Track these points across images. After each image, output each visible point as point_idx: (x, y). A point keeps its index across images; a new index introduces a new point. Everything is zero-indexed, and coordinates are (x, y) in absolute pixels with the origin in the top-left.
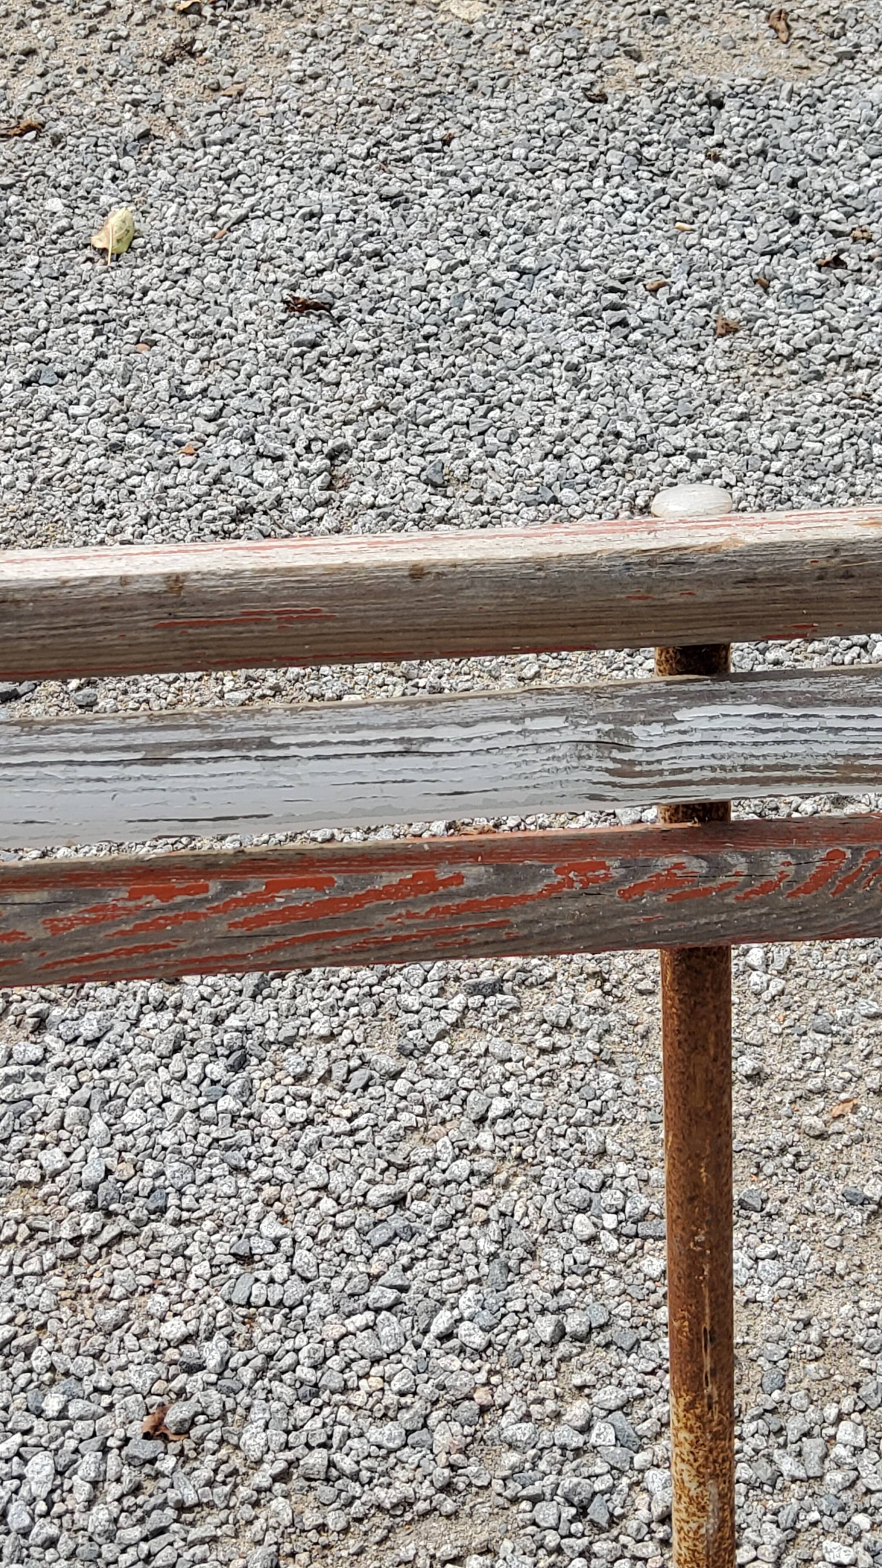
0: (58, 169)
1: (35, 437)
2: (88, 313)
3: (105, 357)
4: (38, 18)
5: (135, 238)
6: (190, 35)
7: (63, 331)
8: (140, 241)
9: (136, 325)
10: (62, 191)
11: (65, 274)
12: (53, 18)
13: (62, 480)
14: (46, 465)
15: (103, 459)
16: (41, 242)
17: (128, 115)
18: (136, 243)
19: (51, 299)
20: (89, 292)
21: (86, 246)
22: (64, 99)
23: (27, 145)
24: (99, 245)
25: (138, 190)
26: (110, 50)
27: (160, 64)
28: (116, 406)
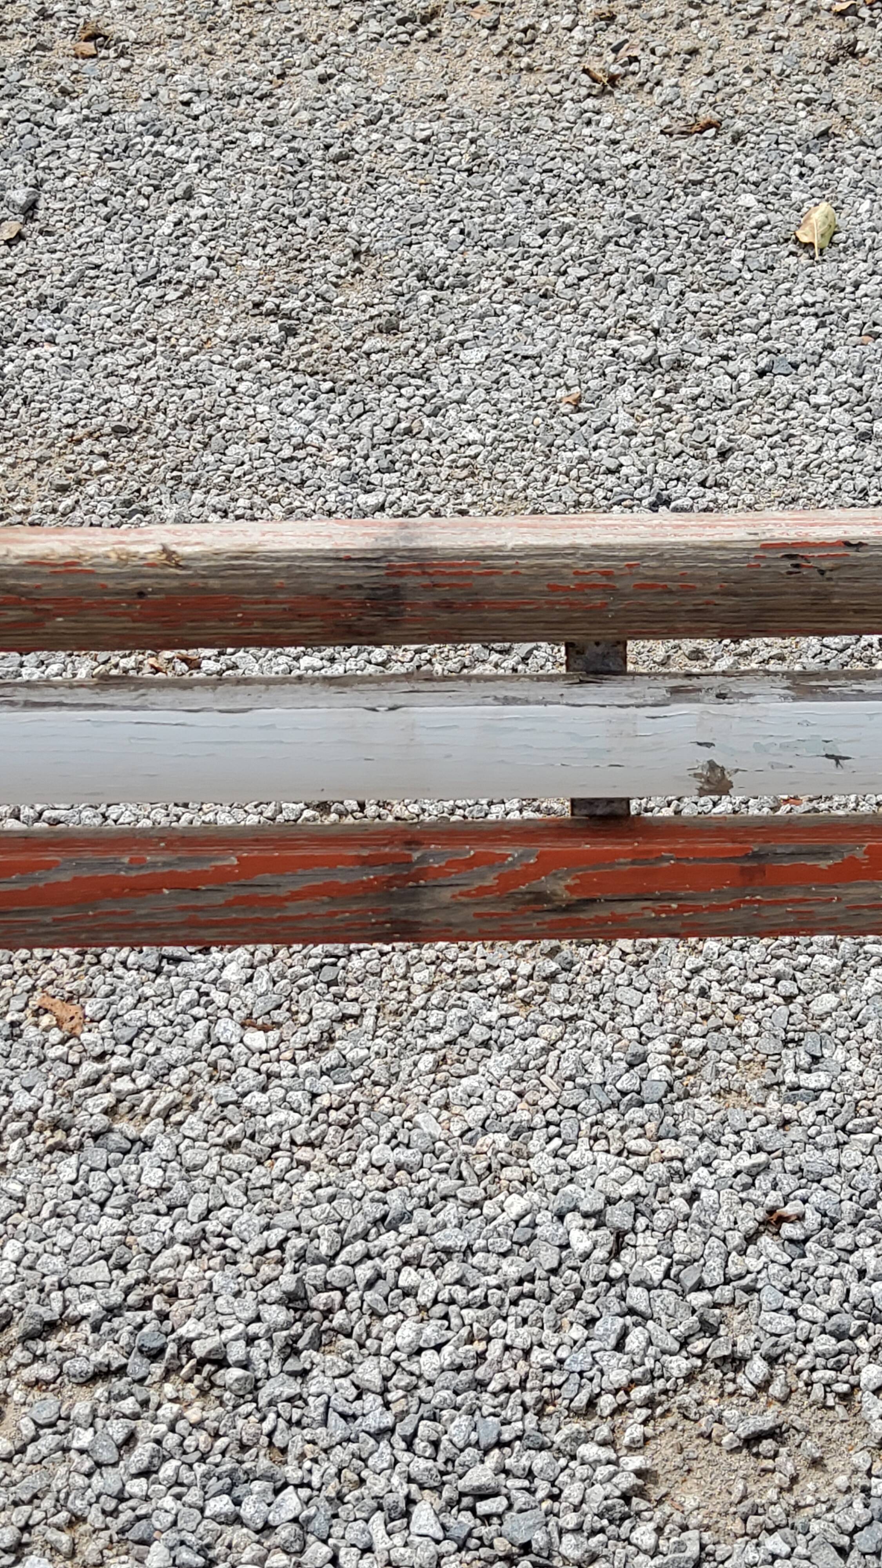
0: (744, 164)
1: (783, 425)
2: (806, 305)
3: (832, 348)
4: (697, 18)
5: (835, 233)
6: (851, 36)
7: (786, 322)
8: (842, 236)
9: (856, 318)
10: (753, 187)
11: (772, 268)
12: (712, 19)
13: (819, 466)
14: (800, 452)
15: (853, 448)
16: (742, 235)
17: (803, 114)
18: (836, 238)
19: (767, 292)
20: (802, 285)
21: (787, 240)
22: (736, 97)
23: (708, 142)
24: (805, 239)
25: (827, 186)
26: (773, 50)
27: (825, 64)
28: (855, 397)
